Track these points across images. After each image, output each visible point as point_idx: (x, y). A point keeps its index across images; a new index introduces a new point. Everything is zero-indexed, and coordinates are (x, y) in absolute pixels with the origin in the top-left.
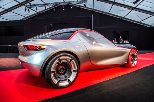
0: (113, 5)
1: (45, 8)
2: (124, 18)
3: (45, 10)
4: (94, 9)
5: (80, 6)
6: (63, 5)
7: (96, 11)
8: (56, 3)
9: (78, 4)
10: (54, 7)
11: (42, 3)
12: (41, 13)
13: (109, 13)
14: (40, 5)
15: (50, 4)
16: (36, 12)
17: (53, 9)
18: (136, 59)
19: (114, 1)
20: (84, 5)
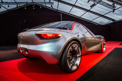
0: (73, 7)
1: (17, 6)
2: (80, 17)
3: (17, 8)
4: (57, 10)
5: (46, 6)
6: (34, 5)
7: (59, 11)
8: (27, 3)
9: (45, 5)
10: (26, 6)
11: (13, 1)
12: (11, 10)
13: (69, 14)
14: (12, 3)
15: (21, 3)
16: (7, 9)
17: (24, 7)
18: (105, 46)
19: (74, 4)
20: (51, 5)
